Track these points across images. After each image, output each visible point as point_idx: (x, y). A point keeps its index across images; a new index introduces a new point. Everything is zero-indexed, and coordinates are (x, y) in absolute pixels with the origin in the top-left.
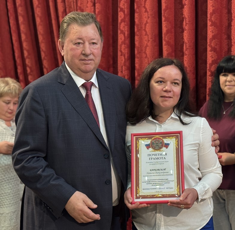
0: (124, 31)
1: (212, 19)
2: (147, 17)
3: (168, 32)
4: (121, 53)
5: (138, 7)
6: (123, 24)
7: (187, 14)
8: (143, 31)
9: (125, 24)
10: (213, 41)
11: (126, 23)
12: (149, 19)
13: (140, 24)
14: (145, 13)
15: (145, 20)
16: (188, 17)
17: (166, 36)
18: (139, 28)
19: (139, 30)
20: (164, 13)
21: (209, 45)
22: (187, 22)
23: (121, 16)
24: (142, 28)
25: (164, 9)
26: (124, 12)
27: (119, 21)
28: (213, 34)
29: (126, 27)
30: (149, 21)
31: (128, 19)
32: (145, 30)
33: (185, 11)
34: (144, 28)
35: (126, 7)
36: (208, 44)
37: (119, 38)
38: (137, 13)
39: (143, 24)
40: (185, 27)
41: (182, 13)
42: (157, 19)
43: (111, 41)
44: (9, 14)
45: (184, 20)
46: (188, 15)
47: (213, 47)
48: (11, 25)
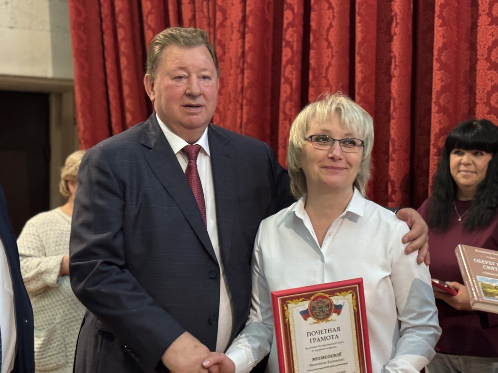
0: (291, 80)
1: (442, 58)
2: (330, 55)
3: (364, 79)
4: (284, 116)
5: (316, 40)
6: (289, 68)
7: (398, 50)
8: (323, 80)
9: (293, 68)
10: (443, 96)
11: (294, 66)
12: (334, 58)
13: (319, 67)
14: (326, 50)
15: (326, 61)
16: (399, 55)
17: (362, 88)
18: (317, 75)
19: (315, 78)
20: (359, 49)
21: (435, 102)
22: (397, 63)
23: (287, 54)
24: (321, 74)
25: (359, 42)
26: (292, 48)
27: (284, 62)
28: (443, 83)
29: (294, 72)
30: (333, 62)
31: (298, 59)
32: (326, 78)
33: (395, 44)
34: (324, 75)
35: (295, 39)
36: (434, 100)
37: (282, 91)
38: (314, 49)
39: (323, 67)
40: (394, 71)
41: (391, 49)
42: (348, 59)
43: (269, 97)
44: (106, 54)
45: (393, 60)
46: (398, 52)
47: (442, 105)
48: (108, 71)
